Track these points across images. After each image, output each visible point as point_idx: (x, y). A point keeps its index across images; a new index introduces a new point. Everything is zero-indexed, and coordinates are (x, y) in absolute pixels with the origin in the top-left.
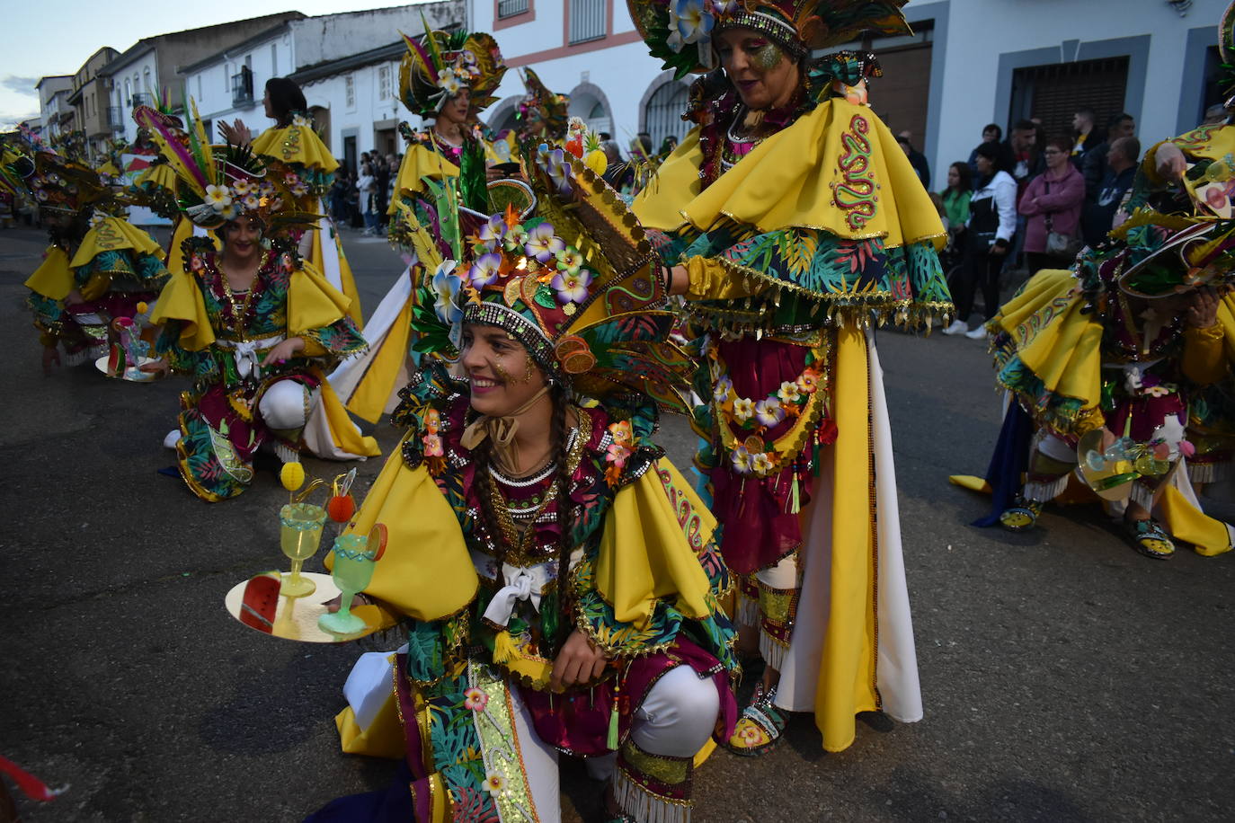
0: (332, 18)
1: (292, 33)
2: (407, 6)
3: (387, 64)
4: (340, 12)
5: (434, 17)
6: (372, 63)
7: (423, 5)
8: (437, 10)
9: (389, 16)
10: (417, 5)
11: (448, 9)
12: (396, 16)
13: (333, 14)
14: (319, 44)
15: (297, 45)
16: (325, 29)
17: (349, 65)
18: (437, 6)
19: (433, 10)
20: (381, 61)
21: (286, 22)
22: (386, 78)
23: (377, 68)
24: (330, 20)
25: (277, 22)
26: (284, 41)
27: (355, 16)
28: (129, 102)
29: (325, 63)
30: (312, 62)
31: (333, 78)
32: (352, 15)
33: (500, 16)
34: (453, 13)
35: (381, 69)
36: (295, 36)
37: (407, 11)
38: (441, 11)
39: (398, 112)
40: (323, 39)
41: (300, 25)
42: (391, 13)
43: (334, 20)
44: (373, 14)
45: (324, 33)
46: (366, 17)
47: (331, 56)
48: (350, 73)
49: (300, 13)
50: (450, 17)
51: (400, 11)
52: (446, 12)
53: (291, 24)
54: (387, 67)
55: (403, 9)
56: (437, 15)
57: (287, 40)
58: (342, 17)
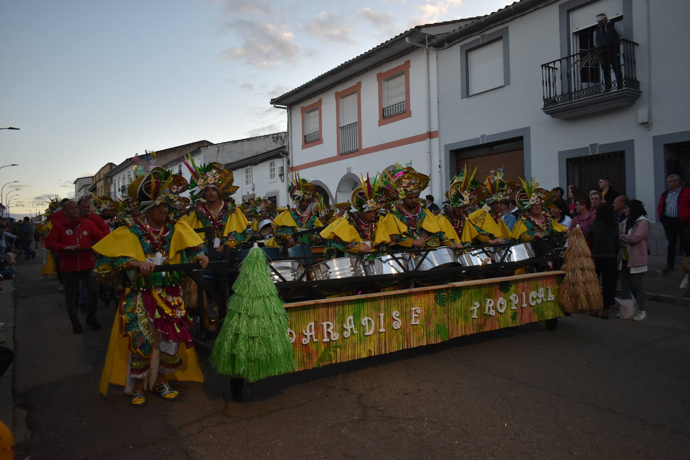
1: (202, 154)
2: (260, 137)
3: (249, 167)
4: (227, 141)
5: (274, 141)
6: (242, 167)
7: (268, 136)
8: (275, 138)
9: (251, 142)
10: (265, 136)
11: (281, 136)
12: (254, 142)
13: (223, 143)
14: (216, 158)
15: (204, 159)
18: (275, 135)
19: (273, 138)
20: (246, 165)
21: (199, 148)
22: (249, 174)
23: (244, 169)
24: (221, 146)
25: (195, 148)
27: (233, 143)
28: (119, 189)
33: (305, 142)
34: (284, 139)
35: (246, 169)
36: (204, 155)
37: (260, 139)
38: (277, 138)
39: (255, 190)
40: (218, 155)
41: (206, 148)
43: (223, 146)
44: (243, 142)
45: (218, 152)
46: (239, 143)
49: (207, 141)
50: (282, 142)
51: (256, 139)
52: (280, 138)
53: (202, 149)
55: (258, 138)
56: (275, 140)
57: (199, 157)
58: (227, 144)
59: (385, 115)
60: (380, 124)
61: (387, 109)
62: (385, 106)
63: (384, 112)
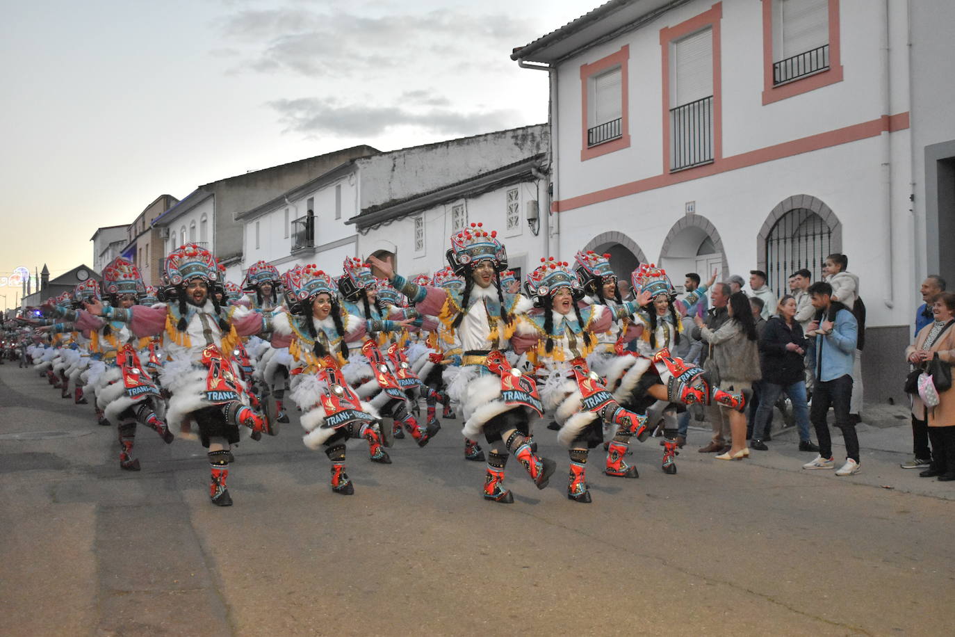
0: (402, 153)
1: (359, 173)
2: (486, 135)
3: (462, 201)
4: (412, 146)
5: (516, 144)
6: (444, 202)
7: (504, 132)
8: (520, 137)
9: (466, 147)
10: (497, 133)
11: (532, 134)
12: (473, 147)
13: (404, 149)
14: (387, 183)
15: (363, 184)
16: (395, 166)
17: (420, 204)
18: (520, 132)
19: (515, 137)
20: (455, 198)
21: (352, 161)
22: (460, 218)
23: (450, 207)
24: (400, 156)
25: (343, 161)
26: (349, 180)
27: (427, 150)
29: (394, 203)
30: (379, 203)
31: (401, 220)
32: (424, 149)
33: (589, 144)
34: (538, 139)
35: (454, 207)
36: (362, 177)
37: (486, 140)
38: (524, 137)
40: (392, 177)
41: (368, 162)
42: (468, 144)
43: (404, 155)
44: (448, 146)
45: (393, 170)
46: (440, 150)
47: (400, 195)
48: (419, 213)
49: (369, 148)
50: (535, 144)
51: (479, 141)
52: (530, 137)
53: (358, 163)
54: (462, 205)
55: (481, 139)
56: (519, 142)
57: (353, 180)
58: (413, 151)
59: (778, 79)
60: (767, 100)
61: (782, 64)
62: (779, 56)
63: (777, 71)
